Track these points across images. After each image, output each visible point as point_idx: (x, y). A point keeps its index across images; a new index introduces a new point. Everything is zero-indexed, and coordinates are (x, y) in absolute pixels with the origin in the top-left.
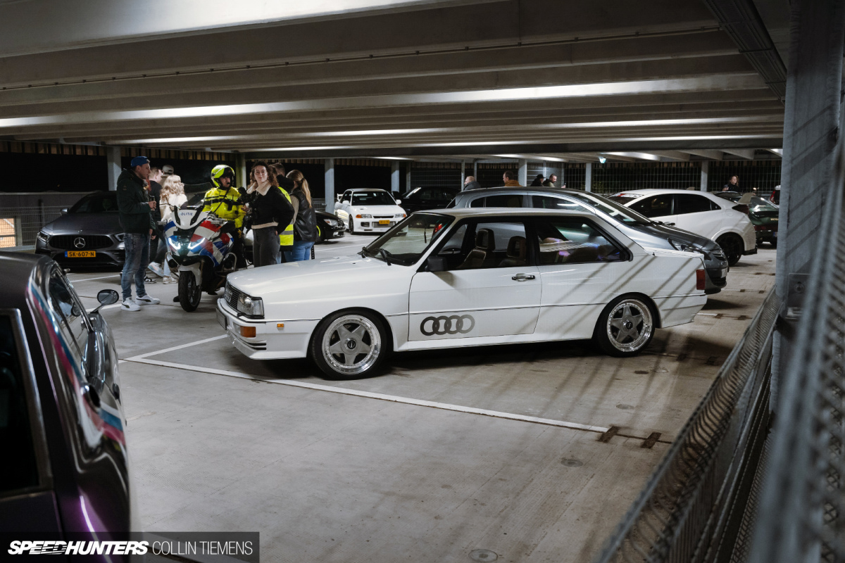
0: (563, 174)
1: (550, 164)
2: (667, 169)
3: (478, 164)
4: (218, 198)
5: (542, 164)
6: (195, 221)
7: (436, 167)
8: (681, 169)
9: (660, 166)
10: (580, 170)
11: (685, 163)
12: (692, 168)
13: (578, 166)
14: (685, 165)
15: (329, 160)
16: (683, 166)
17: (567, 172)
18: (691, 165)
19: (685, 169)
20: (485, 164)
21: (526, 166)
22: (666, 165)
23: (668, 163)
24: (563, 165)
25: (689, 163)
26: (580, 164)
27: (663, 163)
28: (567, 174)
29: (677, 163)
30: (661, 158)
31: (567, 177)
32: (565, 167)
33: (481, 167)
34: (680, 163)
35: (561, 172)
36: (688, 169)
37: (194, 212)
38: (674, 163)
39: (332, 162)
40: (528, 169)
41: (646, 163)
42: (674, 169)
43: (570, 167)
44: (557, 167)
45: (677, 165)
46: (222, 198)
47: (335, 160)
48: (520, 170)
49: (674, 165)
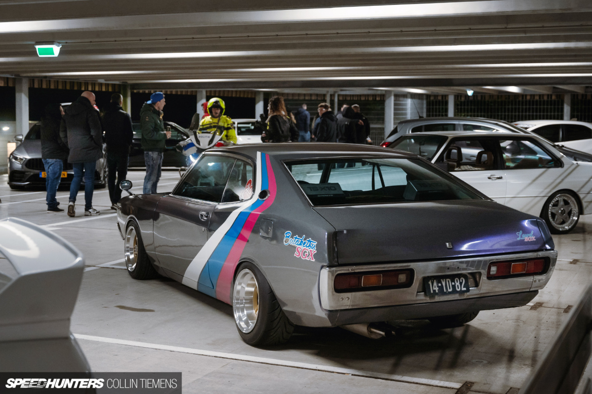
0: (425, 106)
1: (413, 96)
2: (530, 101)
3: (339, 95)
4: (212, 125)
5: (406, 95)
6: (212, 143)
7: (296, 98)
8: (544, 101)
9: (523, 98)
10: (443, 102)
11: (548, 95)
12: (555, 101)
13: (440, 98)
14: (548, 98)
15: (202, 91)
16: (545, 98)
17: (429, 104)
18: (554, 97)
19: (547, 101)
20: (346, 95)
21: (393, 98)
22: (528, 98)
23: (531, 95)
24: (425, 97)
25: (551, 95)
26: (442, 96)
27: (526, 95)
28: (430, 105)
29: (540, 95)
30: (524, 90)
31: (430, 108)
32: (427, 99)
33: (341, 98)
34: (543, 95)
35: (423, 104)
36: (551, 101)
37: (211, 135)
38: (537, 95)
39: (204, 93)
40: (395, 101)
41: (509, 96)
42: (537, 101)
43: (432, 98)
44: (419, 99)
45: (540, 98)
46: (215, 124)
47: (206, 91)
48: (387, 102)
49: (537, 98)
